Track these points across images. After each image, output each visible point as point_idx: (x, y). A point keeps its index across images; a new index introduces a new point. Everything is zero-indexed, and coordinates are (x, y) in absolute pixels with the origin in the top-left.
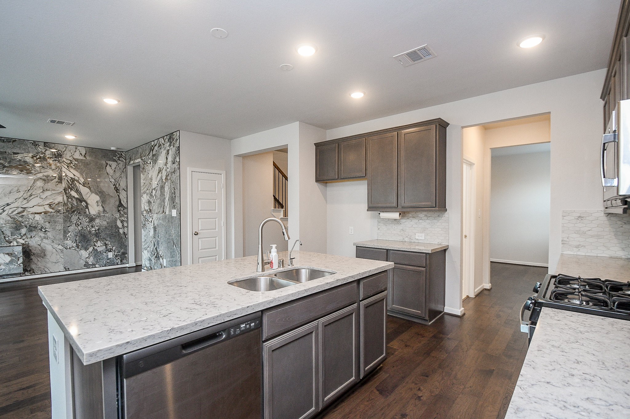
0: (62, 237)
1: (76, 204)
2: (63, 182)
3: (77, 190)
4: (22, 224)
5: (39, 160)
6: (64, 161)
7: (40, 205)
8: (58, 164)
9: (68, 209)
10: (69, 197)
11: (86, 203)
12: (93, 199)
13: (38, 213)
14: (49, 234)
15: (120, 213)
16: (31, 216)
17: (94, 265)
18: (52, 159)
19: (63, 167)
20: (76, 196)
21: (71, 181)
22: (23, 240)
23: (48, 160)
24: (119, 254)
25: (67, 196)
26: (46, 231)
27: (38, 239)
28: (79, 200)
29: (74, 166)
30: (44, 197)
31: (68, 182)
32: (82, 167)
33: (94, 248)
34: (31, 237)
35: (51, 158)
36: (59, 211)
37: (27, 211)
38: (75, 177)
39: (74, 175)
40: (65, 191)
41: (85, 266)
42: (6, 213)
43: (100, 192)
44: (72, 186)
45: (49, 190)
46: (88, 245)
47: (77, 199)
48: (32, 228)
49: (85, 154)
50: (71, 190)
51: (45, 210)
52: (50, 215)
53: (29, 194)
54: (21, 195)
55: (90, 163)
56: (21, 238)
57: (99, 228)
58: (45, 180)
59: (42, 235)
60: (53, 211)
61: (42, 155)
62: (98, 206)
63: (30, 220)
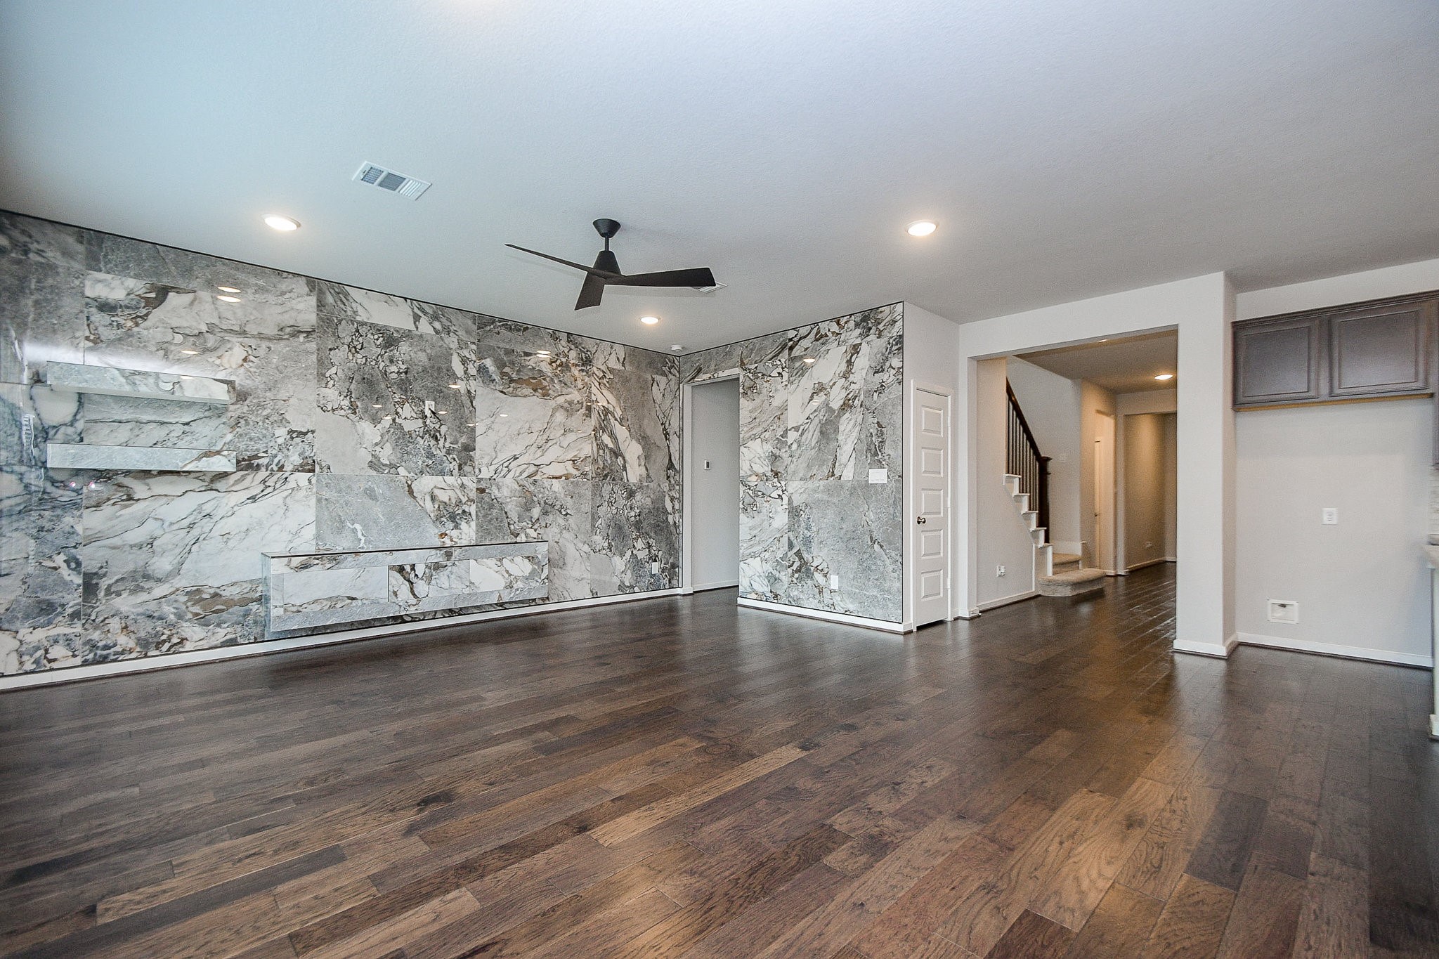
1: (609, 462)
2: (592, 416)
4: (535, 498)
8: (587, 379)
10: (601, 446)
12: (633, 451)
13: (556, 478)
14: (571, 520)
15: (670, 482)
16: (547, 483)
18: (579, 368)
19: (593, 385)
20: (611, 445)
24: (667, 566)
25: (597, 445)
26: (567, 514)
28: (614, 453)
32: (619, 385)
33: (632, 552)
36: (584, 475)
38: (609, 405)
42: (511, 475)
43: (643, 437)
47: (611, 450)
50: (603, 432)
51: (566, 472)
58: (568, 411)
59: (561, 521)
60: (578, 473)
61: (564, 360)
62: (639, 466)
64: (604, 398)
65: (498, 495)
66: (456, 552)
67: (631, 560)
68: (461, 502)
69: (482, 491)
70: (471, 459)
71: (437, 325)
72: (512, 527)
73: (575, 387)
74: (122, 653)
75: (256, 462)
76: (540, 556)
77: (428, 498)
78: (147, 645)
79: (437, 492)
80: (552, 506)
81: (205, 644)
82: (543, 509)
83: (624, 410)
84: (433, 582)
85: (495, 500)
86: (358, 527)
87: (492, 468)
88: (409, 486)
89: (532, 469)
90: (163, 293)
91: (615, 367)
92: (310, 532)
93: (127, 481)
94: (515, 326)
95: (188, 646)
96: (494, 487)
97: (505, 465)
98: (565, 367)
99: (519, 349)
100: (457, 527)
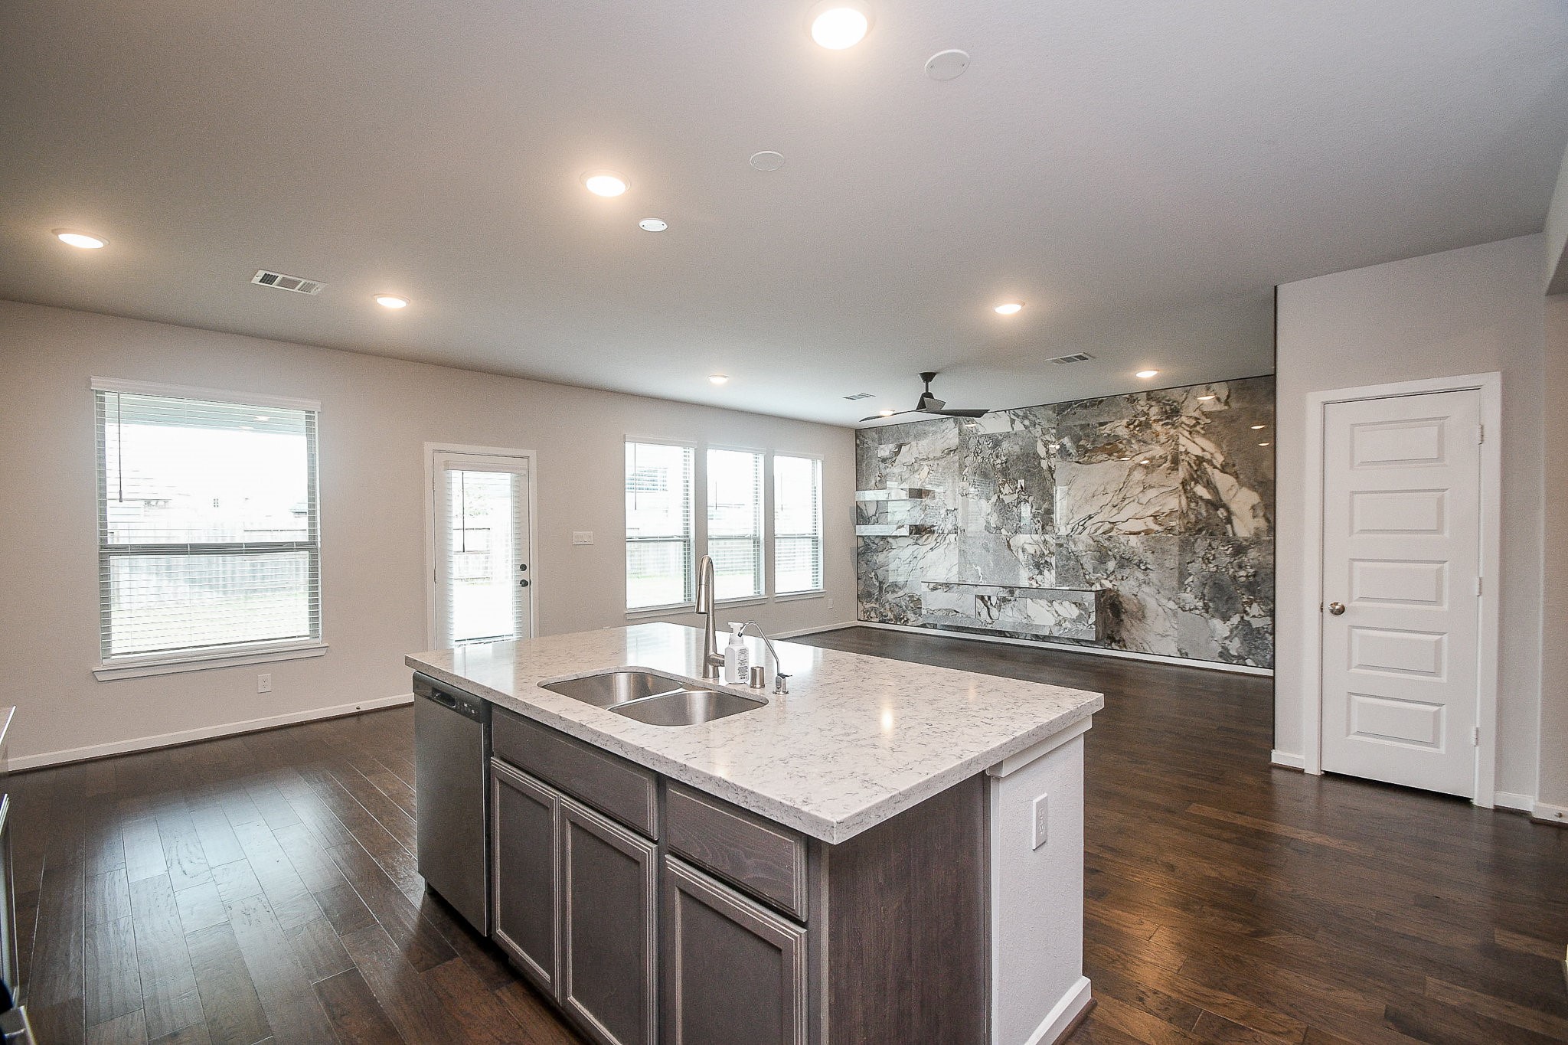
0: (1175, 583)
1: (1205, 514)
2: (1180, 468)
3: (1208, 481)
4: (1109, 553)
5: (1138, 429)
6: (1183, 423)
7: (1137, 517)
8: (1172, 432)
9: (1189, 525)
10: (1192, 498)
11: (1228, 510)
13: (1134, 534)
14: (1152, 575)
16: (1123, 539)
17: (1241, 660)
19: (1181, 436)
20: (1207, 496)
21: (1195, 463)
22: (1111, 581)
23: (1154, 425)
25: (1187, 498)
26: (1146, 569)
27: (1134, 584)
29: (1202, 428)
30: (1144, 500)
31: (1191, 466)
33: (1242, 618)
34: (1122, 579)
35: (1159, 420)
36: (1170, 530)
37: (1117, 529)
39: (1204, 450)
40: (1183, 487)
41: (1220, 656)
44: (1198, 475)
45: (1154, 487)
46: (1229, 609)
47: (1207, 502)
48: (1124, 562)
49: (1228, 397)
50: (1195, 484)
51: (1145, 528)
52: (1155, 537)
53: (1121, 496)
54: (1109, 499)
55: (1239, 417)
56: (1106, 579)
57: (1255, 572)
59: (1140, 575)
60: (1160, 529)
63: (1122, 545)
64: (1196, 446)
65: (1074, 549)
66: (1017, 592)
67: (1240, 627)
68: (1044, 554)
69: (1061, 545)
70: (1052, 520)
71: (1027, 422)
72: (1087, 577)
73: (1157, 442)
74: (889, 620)
75: (933, 529)
76: (1087, 604)
77: (1020, 551)
78: (898, 619)
79: (1026, 546)
80: (1129, 560)
81: (915, 623)
82: (1119, 562)
83: (1228, 455)
84: (1002, 610)
85: (1072, 554)
86: (978, 568)
87: (1069, 527)
88: (1008, 542)
89: (1107, 526)
90: (900, 447)
91: (1213, 410)
92: (955, 570)
93: (890, 540)
94: (1090, 403)
95: (910, 624)
96: (1071, 543)
97: (1081, 523)
98: (1147, 425)
99: (1093, 422)
100: (1041, 573)
